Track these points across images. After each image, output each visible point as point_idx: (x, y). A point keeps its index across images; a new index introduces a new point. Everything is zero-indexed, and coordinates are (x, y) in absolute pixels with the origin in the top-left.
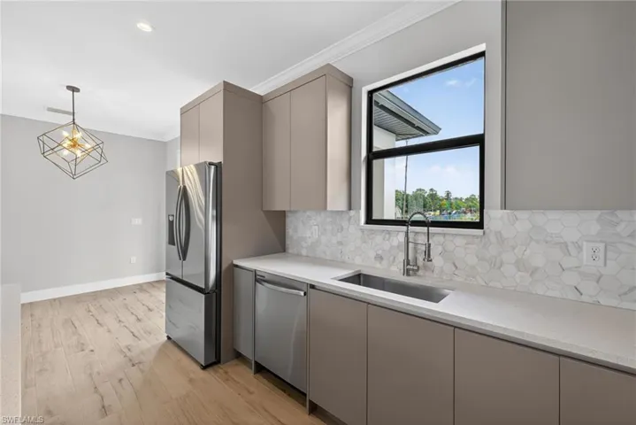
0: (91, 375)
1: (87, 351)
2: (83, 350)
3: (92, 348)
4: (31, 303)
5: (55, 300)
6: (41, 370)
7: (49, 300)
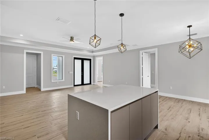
0: (183, 128)
1: (187, 121)
2: (187, 120)
3: (190, 121)
4: (185, 100)
5: (191, 101)
6: (172, 118)
7: (190, 101)
